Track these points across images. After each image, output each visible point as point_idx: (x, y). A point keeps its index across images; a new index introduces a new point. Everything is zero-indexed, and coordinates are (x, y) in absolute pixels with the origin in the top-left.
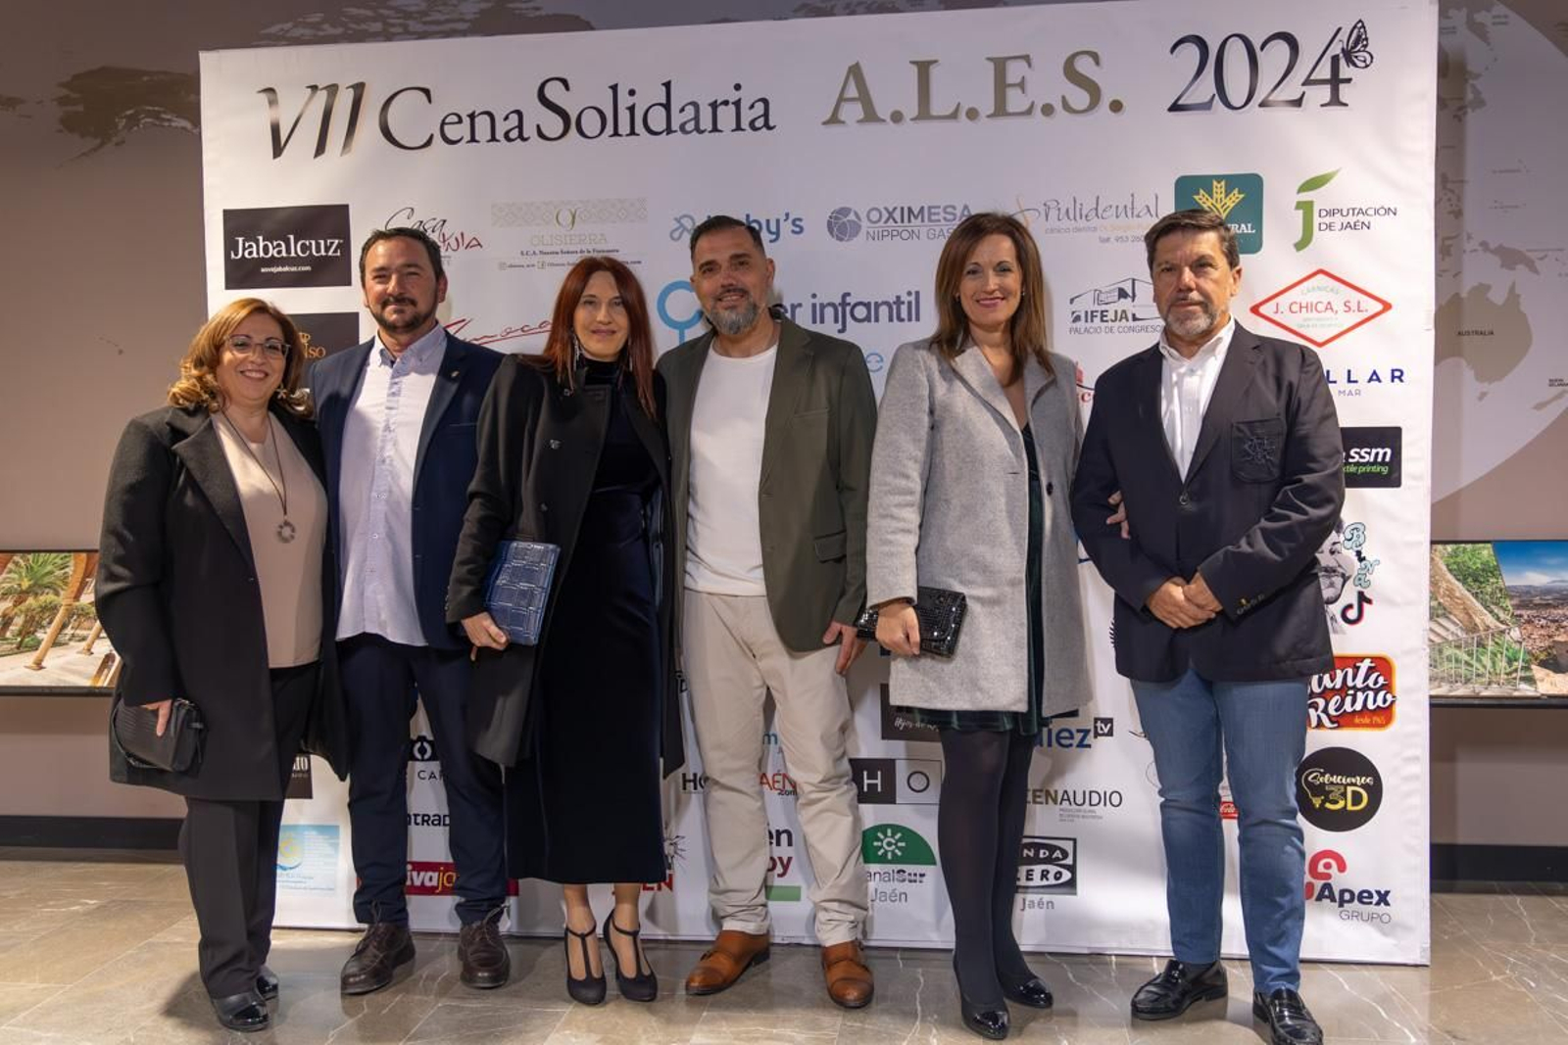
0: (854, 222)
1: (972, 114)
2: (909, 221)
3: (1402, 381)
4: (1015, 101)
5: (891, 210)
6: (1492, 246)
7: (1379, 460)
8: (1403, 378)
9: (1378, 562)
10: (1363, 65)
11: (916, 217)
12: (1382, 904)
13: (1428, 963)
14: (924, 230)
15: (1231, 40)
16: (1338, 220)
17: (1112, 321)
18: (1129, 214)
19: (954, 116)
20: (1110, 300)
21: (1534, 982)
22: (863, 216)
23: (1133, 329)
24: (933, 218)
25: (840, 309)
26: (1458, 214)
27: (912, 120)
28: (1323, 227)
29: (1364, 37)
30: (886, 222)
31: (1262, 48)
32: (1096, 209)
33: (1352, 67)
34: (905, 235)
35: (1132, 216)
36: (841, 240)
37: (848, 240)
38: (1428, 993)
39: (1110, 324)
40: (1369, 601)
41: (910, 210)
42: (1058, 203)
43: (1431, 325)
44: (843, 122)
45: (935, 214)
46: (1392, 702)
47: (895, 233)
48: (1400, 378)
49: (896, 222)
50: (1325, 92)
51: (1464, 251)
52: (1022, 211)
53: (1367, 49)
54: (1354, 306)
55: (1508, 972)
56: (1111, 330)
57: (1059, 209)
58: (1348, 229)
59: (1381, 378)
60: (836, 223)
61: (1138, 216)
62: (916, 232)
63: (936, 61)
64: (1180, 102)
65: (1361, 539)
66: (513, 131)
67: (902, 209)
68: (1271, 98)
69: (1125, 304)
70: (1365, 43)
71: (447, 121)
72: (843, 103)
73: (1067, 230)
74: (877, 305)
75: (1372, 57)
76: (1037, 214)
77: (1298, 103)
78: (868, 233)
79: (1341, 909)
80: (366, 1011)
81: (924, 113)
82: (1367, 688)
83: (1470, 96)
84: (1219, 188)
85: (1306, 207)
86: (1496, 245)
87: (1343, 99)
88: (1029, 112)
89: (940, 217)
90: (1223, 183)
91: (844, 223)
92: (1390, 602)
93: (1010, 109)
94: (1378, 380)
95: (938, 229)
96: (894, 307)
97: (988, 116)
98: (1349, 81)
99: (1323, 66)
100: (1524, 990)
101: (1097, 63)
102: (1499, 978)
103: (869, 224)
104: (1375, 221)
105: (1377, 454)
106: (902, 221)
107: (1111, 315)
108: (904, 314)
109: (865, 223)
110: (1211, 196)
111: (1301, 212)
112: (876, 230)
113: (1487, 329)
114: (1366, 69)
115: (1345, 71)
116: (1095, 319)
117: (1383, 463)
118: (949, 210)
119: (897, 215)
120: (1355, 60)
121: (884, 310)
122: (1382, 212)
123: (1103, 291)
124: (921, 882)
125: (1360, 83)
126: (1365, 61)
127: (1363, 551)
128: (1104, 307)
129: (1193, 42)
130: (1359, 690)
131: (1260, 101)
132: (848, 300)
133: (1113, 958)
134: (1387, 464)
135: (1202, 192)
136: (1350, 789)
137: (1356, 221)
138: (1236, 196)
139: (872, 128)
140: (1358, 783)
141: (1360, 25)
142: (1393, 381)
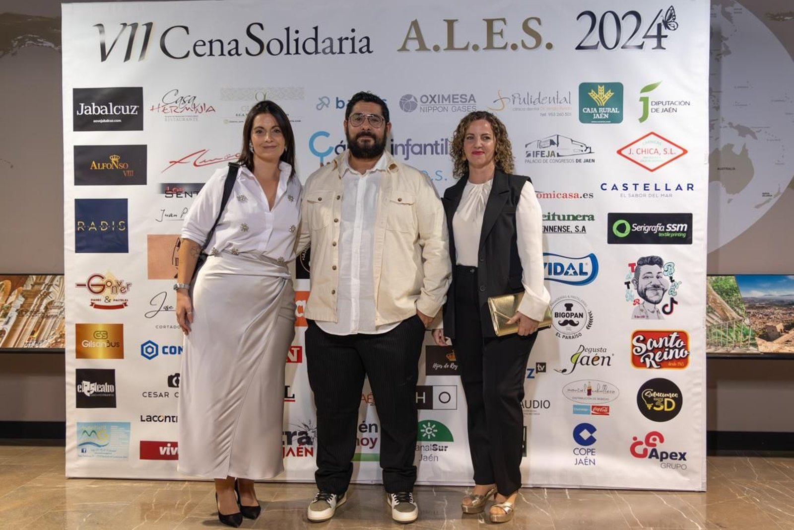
0: (414, 102)
1: (476, 48)
2: (443, 102)
3: (692, 190)
4: (498, 41)
5: (433, 96)
6: (734, 125)
7: (681, 230)
8: (693, 188)
9: (681, 283)
10: (673, 29)
11: (446, 100)
12: (682, 460)
13: (705, 490)
14: (450, 107)
15: (607, 14)
16: (660, 107)
17: (547, 156)
18: (556, 101)
19: (466, 48)
20: (546, 146)
21: (759, 499)
22: (419, 100)
23: (557, 161)
24: (455, 100)
25: (406, 147)
26: (718, 108)
27: (444, 50)
28: (653, 110)
29: (673, 14)
30: (430, 103)
31: (623, 19)
32: (539, 99)
33: (667, 29)
34: (440, 109)
35: (557, 103)
36: (407, 111)
37: (410, 112)
38: (705, 505)
39: (546, 158)
40: (676, 303)
41: (443, 95)
42: (519, 95)
43: (707, 161)
44: (409, 50)
45: (456, 99)
46: (688, 355)
47: (435, 108)
48: (691, 188)
49: (435, 102)
50: (654, 42)
51: (721, 127)
52: (501, 99)
53: (675, 21)
54: (669, 151)
55: (745, 494)
56: (546, 161)
57: (520, 99)
58: (666, 112)
59: (682, 188)
60: (404, 103)
61: (560, 103)
62: (446, 108)
63: (457, 20)
64: (581, 45)
65: (672, 271)
66: (232, 51)
67: (439, 95)
68: (627, 44)
69: (553, 148)
70: (674, 17)
71: (197, 44)
72: (408, 40)
73: (524, 109)
74: (425, 146)
75: (677, 25)
76: (509, 100)
77: (641, 47)
78: (421, 108)
79: (662, 462)
80: (146, 521)
81: (451, 46)
82: (675, 347)
83: (723, 49)
84: (601, 89)
85: (645, 100)
86: (736, 124)
87: (663, 45)
88: (505, 47)
89: (459, 100)
90: (603, 87)
91: (408, 102)
92: (687, 303)
93: (495, 45)
94: (681, 189)
95: (457, 107)
96: (434, 147)
97: (484, 49)
98: (666, 36)
99: (654, 28)
100: (753, 503)
101: (540, 24)
102: (741, 498)
103: (421, 103)
104: (679, 107)
105: (680, 227)
106: (439, 102)
107: (546, 154)
108: (439, 150)
109: (419, 103)
110: (598, 94)
111: (642, 103)
112: (425, 106)
113: (732, 167)
114: (674, 31)
115: (664, 31)
116: (538, 155)
117: (683, 232)
118: (463, 97)
119: (436, 99)
120: (669, 25)
121: (429, 149)
122: (683, 103)
123: (542, 141)
124: (445, 450)
125: (672, 37)
126: (674, 27)
127: (673, 277)
128: (542, 150)
129: (588, 14)
130: (671, 348)
131: (622, 46)
132: (410, 143)
133: (545, 490)
134: (685, 232)
135: (592, 91)
136: (666, 400)
137: (670, 108)
138: (610, 94)
139: (423, 54)
140: (670, 397)
141: (672, 8)
142: (688, 190)
